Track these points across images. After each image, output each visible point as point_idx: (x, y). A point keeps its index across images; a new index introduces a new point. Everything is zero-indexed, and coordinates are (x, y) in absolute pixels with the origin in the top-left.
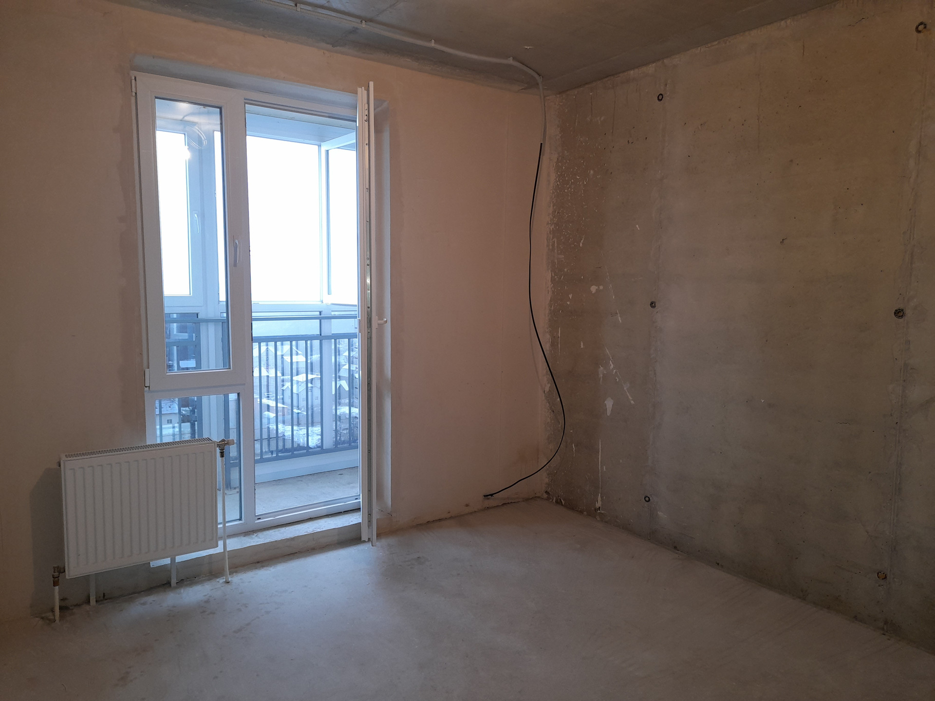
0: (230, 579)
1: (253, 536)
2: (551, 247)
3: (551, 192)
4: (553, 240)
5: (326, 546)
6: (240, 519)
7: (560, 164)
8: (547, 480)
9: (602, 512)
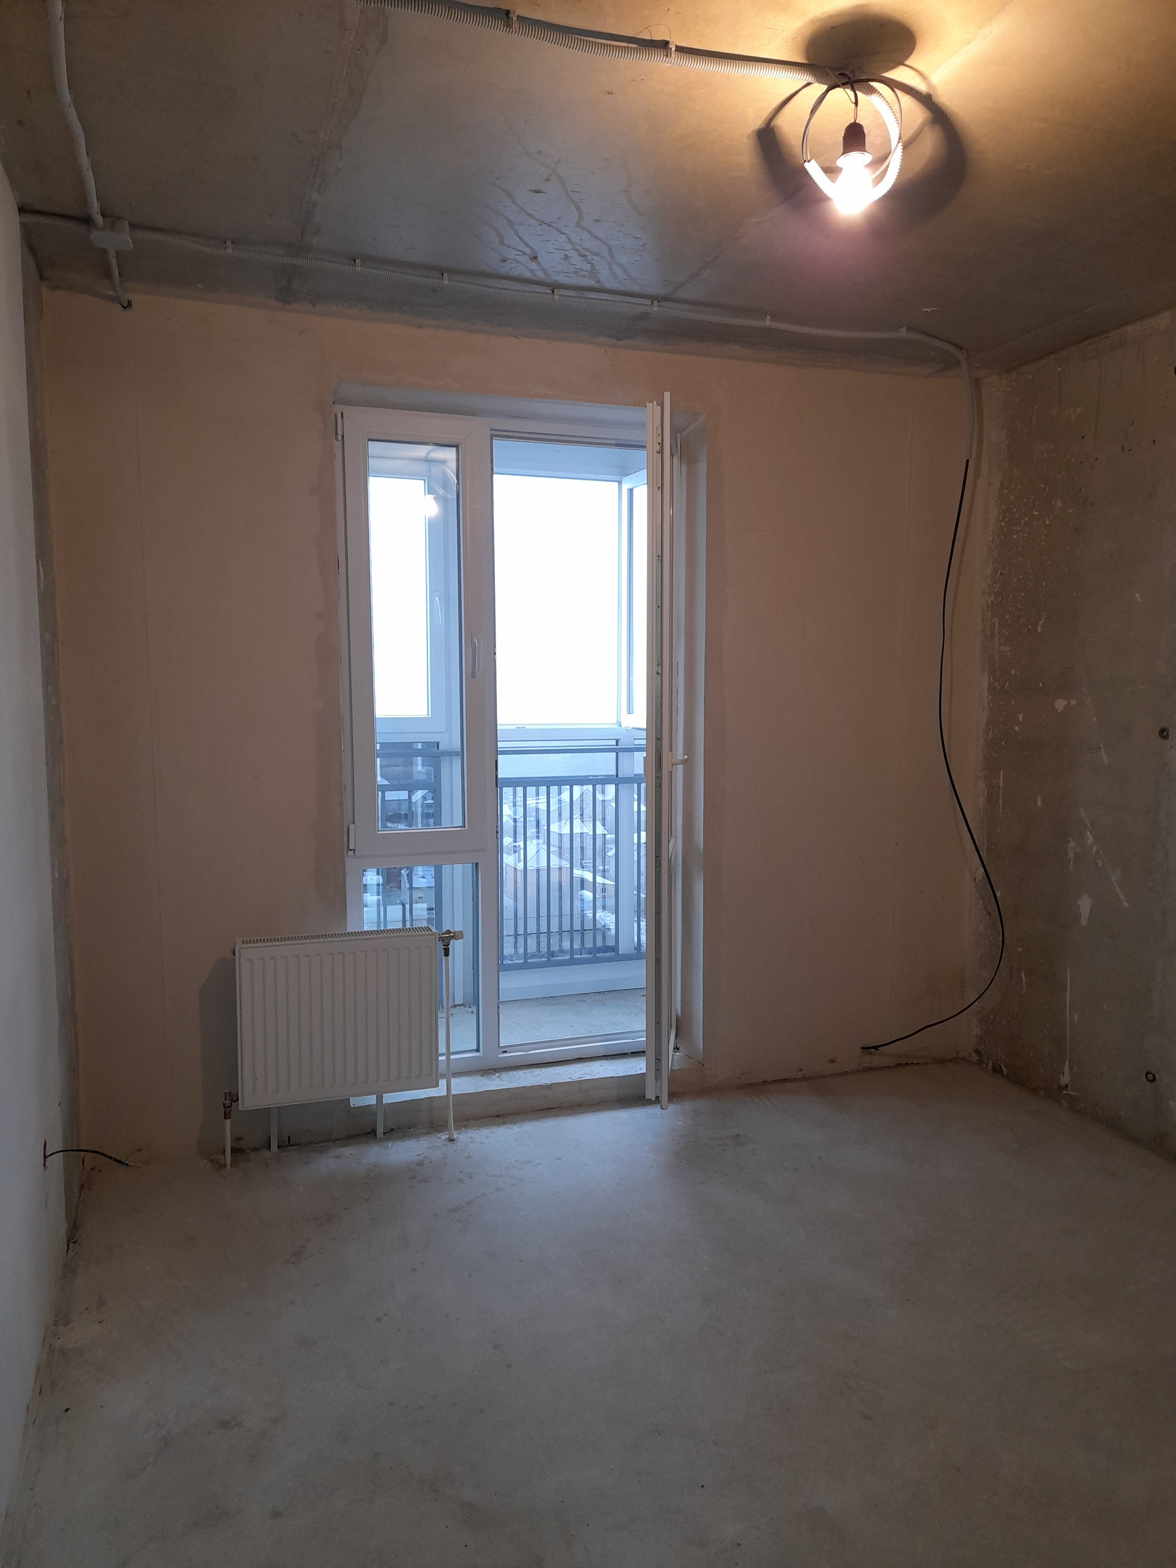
0: (455, 1136)
1: (494, 1077)
2: (989, 633)
3: (991, 538)
4: (993, 621)
5: (599, 1103)
6: (478, 1050)
7: (1005, 491)
8: (977, 1031)
9: (1072, 1093)
